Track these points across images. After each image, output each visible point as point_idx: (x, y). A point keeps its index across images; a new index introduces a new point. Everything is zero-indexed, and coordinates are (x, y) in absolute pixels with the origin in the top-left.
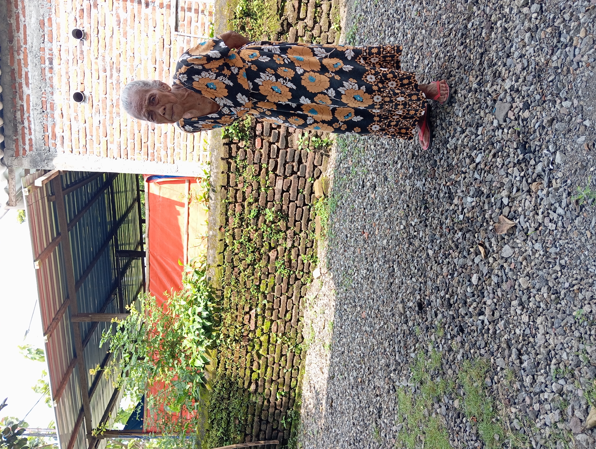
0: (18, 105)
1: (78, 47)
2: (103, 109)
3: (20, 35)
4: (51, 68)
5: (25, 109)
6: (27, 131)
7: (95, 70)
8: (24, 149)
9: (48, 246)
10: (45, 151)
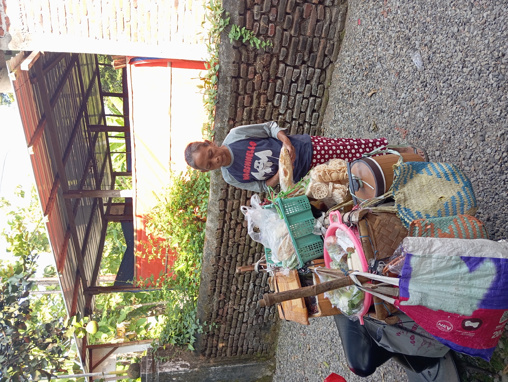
6: (2, 9)
8: (1, 28)
9: (36, 130)
10: (24, 31)
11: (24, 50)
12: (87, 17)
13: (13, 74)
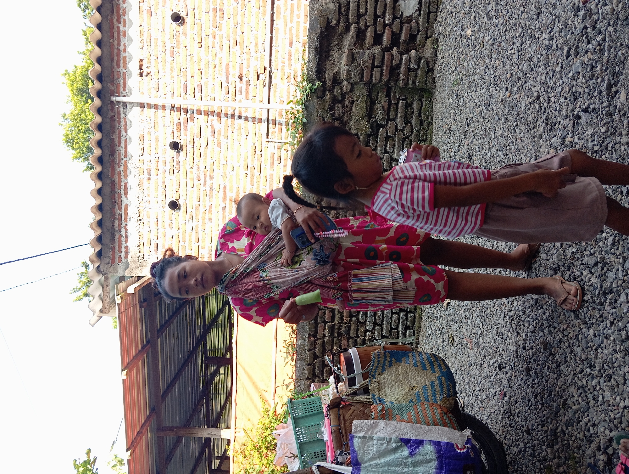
0: (117, 215)
1: (175, 158)
2: (196, 215)
3: (122, 149)
4: (149, 179)
5: (123, 218)
6: (123, 239)
7: (190, 179)
8: (120, 256)
9: (137, 354)
10: (140, 258)
11: (137, 275)
12: (198, 244)
13: (119, 297)
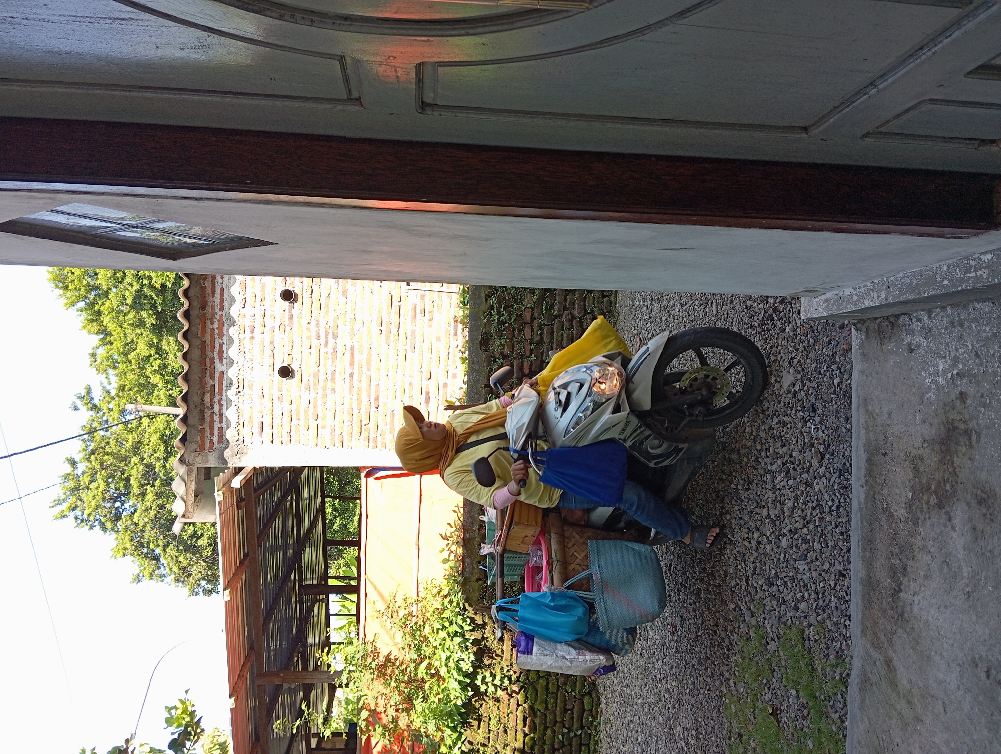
0: (208, 386)
1: (287, 311)
2: (315, 385)
3: (216, 300)
4: (252, 338)
5: (216, 390)
6: (216, 418)
7: (307, 337)
8: (211, 441)
9: (236, 571)
10: (238, 442)
11: (234, 465)
12: (317, 422)
13: (221, 493)
